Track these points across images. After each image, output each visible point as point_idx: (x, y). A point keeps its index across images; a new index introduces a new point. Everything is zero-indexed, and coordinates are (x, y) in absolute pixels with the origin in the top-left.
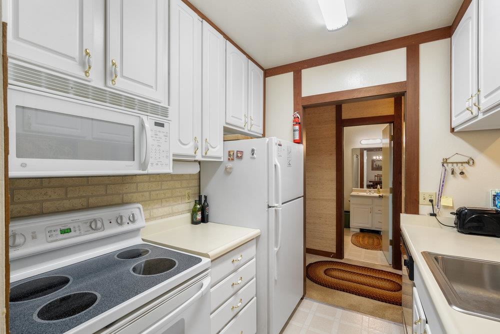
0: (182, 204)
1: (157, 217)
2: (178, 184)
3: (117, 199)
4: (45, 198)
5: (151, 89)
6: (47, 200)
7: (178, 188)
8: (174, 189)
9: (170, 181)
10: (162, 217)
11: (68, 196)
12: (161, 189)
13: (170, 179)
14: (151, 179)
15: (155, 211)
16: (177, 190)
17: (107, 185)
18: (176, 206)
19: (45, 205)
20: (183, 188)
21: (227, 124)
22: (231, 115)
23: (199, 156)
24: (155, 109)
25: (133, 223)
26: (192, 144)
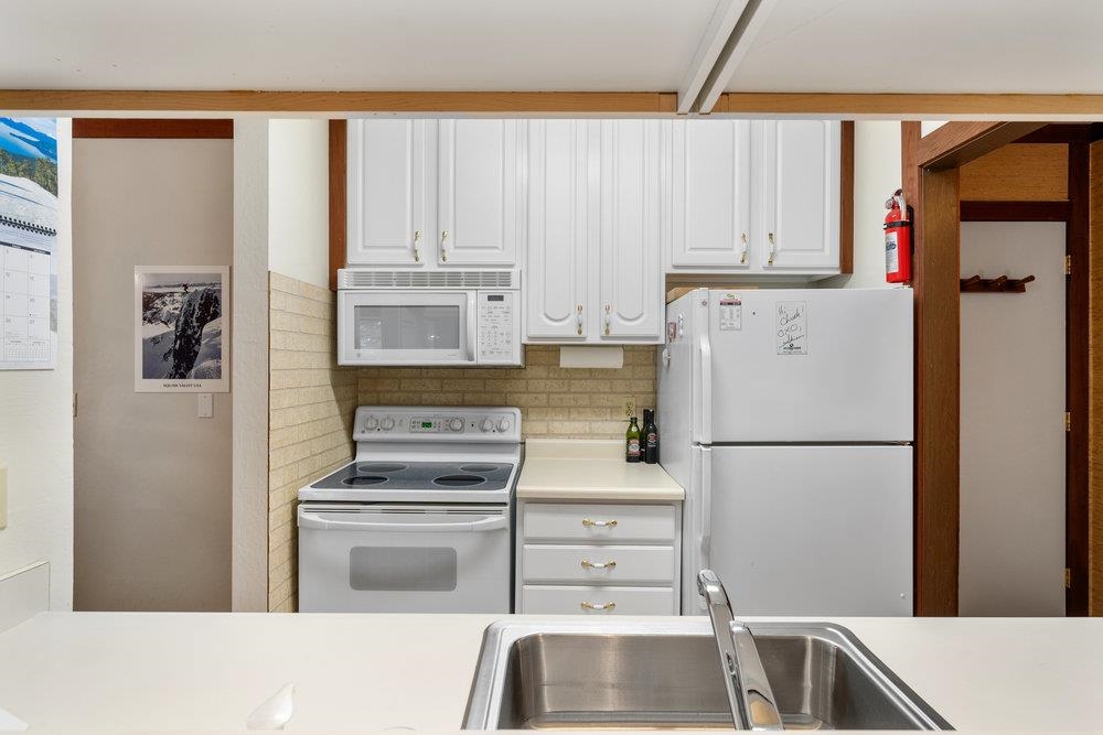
0: (612, 421)
1: (560, 435)
2: (603, 386)
3: (498, 399)
4: (424, 388)
5: (497, 251)
6: (424, 392)
7: (604, 393)
8: (594, 393)
9: (586, 379)
10: (569, 436)
11: (444, 389)
12: (569, 392)
13: (587, 376)
14: (551, 375)
15: (557, 424)
16: (602, 396)
17: (485, 379)
18: (600, 423)
19: (425, 396)
20: (615, 393)
21: (676, 267)
22: (688, 247)
23: (593, 337)
24: (489, 279)
25: (501, 431)
26: (573, 318)
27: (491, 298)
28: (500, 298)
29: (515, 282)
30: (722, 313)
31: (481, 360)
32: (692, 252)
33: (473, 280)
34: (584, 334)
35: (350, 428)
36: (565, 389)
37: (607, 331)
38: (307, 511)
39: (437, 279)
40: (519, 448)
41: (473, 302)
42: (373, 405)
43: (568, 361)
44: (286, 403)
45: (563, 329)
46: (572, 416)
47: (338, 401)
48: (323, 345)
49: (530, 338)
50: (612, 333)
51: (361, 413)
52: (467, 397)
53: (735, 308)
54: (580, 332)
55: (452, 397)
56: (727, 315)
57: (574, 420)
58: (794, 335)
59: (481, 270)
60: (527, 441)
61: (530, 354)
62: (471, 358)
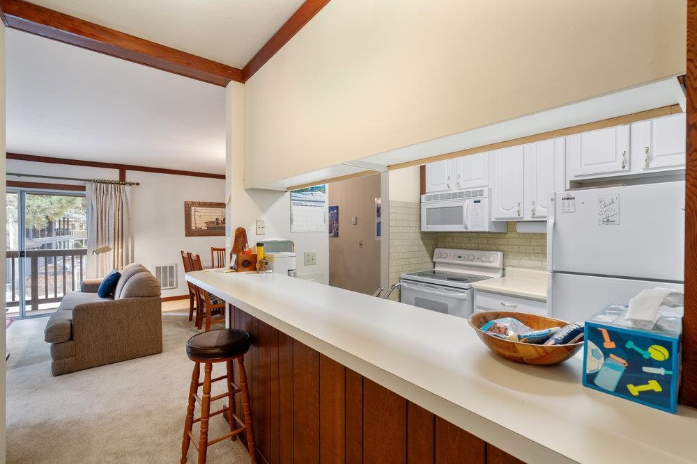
15: (523, 261)
17: (488, 238)
21: (576, 176)
22: (583, 165)
23: (528, 217)
24: (475, 193)
25: (490, 262)
26: (516, 209)
27: (475, 202)
28: (479, 202)
29: (486, 193)
30: (563, 204)
31: (470, 229)
32: (586, 167)
33: (468, 195)
34: (521, 216)
35: (432, 257)
36: (528, 243)
37: (534, 214)
38: (403, 282)
39: (455, 196)
40: (501, 271)
41: (468, 204)
42: (442, 248)
43: (520, 229)
44: (397, 244)
45: (511, 214)
46: (532, 258)
47: (425, 245)
48: (416, 224)
49: (496, 219)
50: (536, 215)
51: (437, 250)
52: (480, 246)
53: (571, 201)
54: (519, 215)
55: (473, 246)
56: (566, 205)
57: (533, 260)
58: (610, 214)
59: (478, 189)
60: (507, 268)
61: (509, 226)
62: (467, 229)
